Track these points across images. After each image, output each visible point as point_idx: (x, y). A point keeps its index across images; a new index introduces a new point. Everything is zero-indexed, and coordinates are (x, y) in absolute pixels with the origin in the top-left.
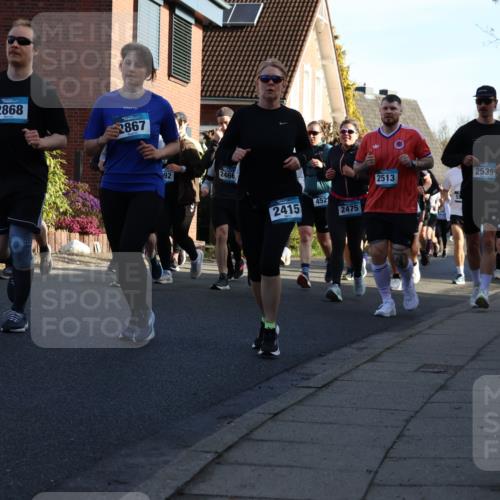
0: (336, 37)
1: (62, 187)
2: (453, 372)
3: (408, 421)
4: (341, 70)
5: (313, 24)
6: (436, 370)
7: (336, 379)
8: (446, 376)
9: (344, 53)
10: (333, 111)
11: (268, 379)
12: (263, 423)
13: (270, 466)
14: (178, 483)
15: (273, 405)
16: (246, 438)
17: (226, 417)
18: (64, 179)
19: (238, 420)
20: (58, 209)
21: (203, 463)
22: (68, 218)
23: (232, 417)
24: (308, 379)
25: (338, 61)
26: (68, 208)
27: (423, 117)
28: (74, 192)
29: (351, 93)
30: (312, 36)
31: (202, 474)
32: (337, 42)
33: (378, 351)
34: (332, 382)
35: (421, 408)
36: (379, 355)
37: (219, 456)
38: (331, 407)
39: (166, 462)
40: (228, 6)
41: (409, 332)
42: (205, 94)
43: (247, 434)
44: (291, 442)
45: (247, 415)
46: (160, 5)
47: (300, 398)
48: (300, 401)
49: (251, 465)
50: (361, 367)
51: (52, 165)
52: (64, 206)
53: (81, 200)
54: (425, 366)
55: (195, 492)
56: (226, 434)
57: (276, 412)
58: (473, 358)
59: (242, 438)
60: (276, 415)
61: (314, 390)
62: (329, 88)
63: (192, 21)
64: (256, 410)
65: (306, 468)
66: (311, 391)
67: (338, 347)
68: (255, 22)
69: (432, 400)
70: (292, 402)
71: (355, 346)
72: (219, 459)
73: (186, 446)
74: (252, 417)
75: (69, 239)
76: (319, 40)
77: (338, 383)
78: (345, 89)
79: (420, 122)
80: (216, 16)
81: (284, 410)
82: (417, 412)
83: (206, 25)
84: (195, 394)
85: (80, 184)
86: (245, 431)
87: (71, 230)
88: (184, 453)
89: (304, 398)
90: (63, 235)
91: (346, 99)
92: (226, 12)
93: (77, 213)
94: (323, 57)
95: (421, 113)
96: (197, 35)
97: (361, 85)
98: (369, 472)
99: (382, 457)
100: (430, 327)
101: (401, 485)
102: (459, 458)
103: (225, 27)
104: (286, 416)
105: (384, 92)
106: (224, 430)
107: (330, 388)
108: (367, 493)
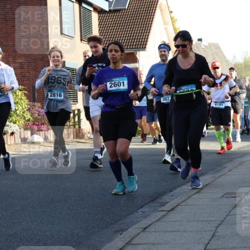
0: (171, 12)
1: (26, 106)
3: (217, 227)
4: (175, 30)
5: (158, 6)
6: (233, 196)
7: (178, 205)
9: (176, 20)
11: (141, 207)
12: (138, 234)
15: (144, 223)
17: (119, 231)
18: (27, 102)
19: (125, 233)
20: (25, 118)
22: (31, 123)
23: (122, 231)
24: (164, 205)
25: (173, 25)
26: (30, 117)
27: (222, 52)
28: (33, 108)
32: (172, 14)
34: (176, 207)
35: (225, 219)
36: (202, 189)
38: (176, 222)
43: (130, 241)
45: (129, 230)
46: (73, 2)
47: (159, 218)
48: (158, 220)
50: (192, 197)
51: (20, 95)
52: (28, 116)
53: (37, 112)
56: (118, 242)
57: (145, 227)
59: (127, 243)
60: (145, 228)
61: (166, 212)
63: (91, 9)
64: (134, 227)
66: (165, 213)
68: (127, 7)
69: (230, 214)
70: (154, 220)
74: (133, 231)
76: (162, 14)
77: (179, 207)
79: (221, 55)
80: (105, 6)
82: (222, 221)
83: (100, 11)
84: (101, 219)
85: (36, 104)
86: (129, 239)
89: (161, 218)
93: (35, 120)
94: (165, 24)
95: (221, 50)
96: (95, 16)
100: (230, 170)
102: (245, 247)
103: (110, 11)
104: (151, 229)
105: (200, 40)
106: (117, 239)
107: (175, 211)
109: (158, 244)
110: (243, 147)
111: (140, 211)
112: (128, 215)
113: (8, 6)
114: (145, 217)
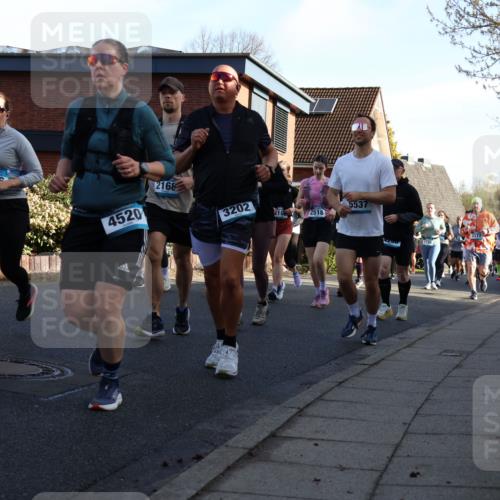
0: (388, 122)
2: (464, 356)
3: (433, 389)
4: (391, 144)
6: (454, 354)
7: (383, 359)
8: (461, 358)
9: (393, 133)
11: (336, 358)
12: (331, 390)
13: (335, 418)
14: (273, 429)
15: (339, 377)
16: (320, 398)
17: (306, 384)
19: (315, 386)
21: (291, 414)
23: (310, 384)
24: (364, 358)
25: (389, 138)
27: (448, 177)
31: (289, 422)
32: (389, 125)
33: (413, 340)
34: (380, 361)
35: (443, 380)
36: (412, 343)
37: (301, 410)
39: (264, 414)
40: (313, 100)
42: (296, 160)
43: (321, 396)
44: (351, 402)
45: (321, 383)
46: (266, 100)
47: (359, 371)
48: (358, 375)
49: (322, 417)
50: (401, 351)
54: (445, 351)
55: (284, 435)
56: (306, 396)
57: (341, 381)
58: (480, 346)
59: (318, 398)
60: (340, 383)
61: (368, 366)
63: (288, 110)
64: (330, 379)
65: (364, 420)
68: (332, 112)
70: (352, 374)
71: (397, 336)
72: (300, 412)
73: (279, 404)
74: (324, 384)
77: (383, 363)
80: (305, 107)
81: (347, 380)
82: (439, 383)
83: (298, 114)
84: (285, 367)
88: (276, 408)
89: (362, 372)
92: (311, 109)
96: (291, 120)
97: (405, 155)
98: (405, 424)
99: (413, 413)
100: (451, 324)
101: (427, 434)
103: (311, 115)
104: (348, 384)
105: (421, 160)
106: (304, 393)
107: (379, 365)
108: (402, 439)
109: (356, 402)
111: (333, 363)
114: (340, 370)
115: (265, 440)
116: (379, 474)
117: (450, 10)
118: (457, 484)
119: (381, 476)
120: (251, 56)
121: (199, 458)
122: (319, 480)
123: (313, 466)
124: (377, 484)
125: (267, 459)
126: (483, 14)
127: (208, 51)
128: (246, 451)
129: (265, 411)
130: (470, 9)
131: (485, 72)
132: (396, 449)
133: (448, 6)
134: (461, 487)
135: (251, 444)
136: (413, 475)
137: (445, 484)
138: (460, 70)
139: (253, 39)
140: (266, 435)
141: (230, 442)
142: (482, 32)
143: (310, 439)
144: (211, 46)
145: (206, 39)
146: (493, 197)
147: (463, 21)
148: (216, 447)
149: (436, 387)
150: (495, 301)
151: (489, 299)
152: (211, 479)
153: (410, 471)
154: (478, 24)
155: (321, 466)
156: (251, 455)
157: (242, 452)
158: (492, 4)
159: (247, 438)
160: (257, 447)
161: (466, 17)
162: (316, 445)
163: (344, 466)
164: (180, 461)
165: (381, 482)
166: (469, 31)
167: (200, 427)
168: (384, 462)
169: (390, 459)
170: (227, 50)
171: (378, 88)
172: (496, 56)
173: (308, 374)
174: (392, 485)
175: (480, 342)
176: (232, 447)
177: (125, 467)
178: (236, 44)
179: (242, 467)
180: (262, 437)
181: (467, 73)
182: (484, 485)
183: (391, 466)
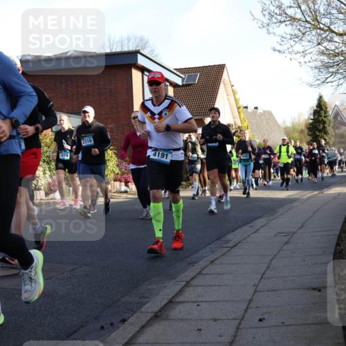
0: (233, 86)
1: (116, 162)
2: (291, 235)
3: (271, 260)
4: (236, 100)
5: (222, 81)
6: (284, 235)
7: (239, 243)
8: (289, 237)
9: (236, 92)
10: (234, 118)
12: (207, 266)
13: (210, 286)
14: (170, 297)
15: (212, 257)
16: (199, 273)
17: (189, 264)
18: (116, 159)
19: (197, 265)
20: (114, 172)
21: (180, 287)
22: (119, 176)
23: (193, 263)
24: (227, 243)
26: (119, 172)
27: (274, 118)
28: (121, 164)
29: (241, 110)
30: (222, 86)
31: (181, 292)
32: (233, 88)
33: (258, 228)
34: (237, 244)
35: (278, 253)
36: (258, 230)
37: (188, 282)
38: (237, 256)
39: (165, 287)
40: (183, 76)
41: (272, 218)
44: (219, 274)
45: (200, 262)
47: (224, 252)
49: (202, 286)
50: (251, 236)
52: (117, 171)
53: (124, 168)
54: (279, 233)
55: (178, 300)
56: (191, 273)
58: (301, 228)
59: (198, 274)
60: (212, 261)
61: (229, 248)
62: (231, 108)
63: (168, 84)
64: (203, 260)
65: (227, 286)
67: (240, 226)
68: (196, 82)
69: (282, 249)
70: (220, 255)
71: (249, 225)
72: (188, 284)
73: (174, 279)
74: (202, 263)
75: (120, 185)
76: (225, 88)
78: (239, 108)
80: (179, 81)
81: (216, 259)
82: (276, 255)
83: (175, 85)
86: (199, 270)
87: (121, 181)
88: (172, 283)
90: (117, 184)
91: (239, 113)
92: (183, 79)
93: (123, 173)
94: (227, 95)
96: (171, 90)
97: (246, 106)
98: (255, 285)
99: (260, 278)
100: (281, 214)
101: (268, 291)
103: (183, 85)
104: (217, 262)
105: (256, 108)
106: (189, 270)
107: (237, 247)
108: (253, 295)
109: (223, 274)
110: (293, 195)
111: (208, 247)
112: (199, 250)
113: (102, 83)
114: (213, 252)
115: (165, 305)
116: (239, 321)
117: (265, 13)
118: (288, 324)
119: (240, 323)
120: (141, 51)
121: (124, 321)
122: (200, 330)
123: (197, 320)
124: (238, 328)
125: (167, 319)
126: (286, 14)
127: (114, 51)
128: (153, 314)
129: (165, 285)
130: (277, 11)
131: (290, 50)
132: (249, 303)
133: (263, 10)
134: (291, 325)
135: (157, 309)
136: (261, 320)
137: (281, 324)
138: (275, 50)
139: (142, 40)
140: (166, 301)
141: (143, 309)
142: (286, 25)
143: (194, 302)
144: (115, 47)
145: (111, 41)
146: (304, 128)
147: (274, 19)
148: (135, 312)
149: (273, 258)
150: (309, 195)
151: (305, 195)
152: (131, 336)
153: (258, 318)
154: (283, 20)
155: (201, 320)
156: (157, 316)
157: (150, 315)
158: (290, 7)
159: (153, 306)
160: (160, 310)
161: (275, 16)
162: (198, 305)
163: (216, 318)
164: (112, 324)
165: (241, 327)
166: (278, 24)
167: (124, 300)
168: (241, 313)
169: (246, 311)
170: (126, 49)
171: (225, 65)
172: (296, 40)
173: (192, 257)
174: (248, 328)
175: (300, 225)
176: (144, 312)
177: (76, 332)
178: (131, 44)
179: (151, 325)
180: (163, 303)
181: (279, 51)
182: (305, 322)
183: (246, 316)
